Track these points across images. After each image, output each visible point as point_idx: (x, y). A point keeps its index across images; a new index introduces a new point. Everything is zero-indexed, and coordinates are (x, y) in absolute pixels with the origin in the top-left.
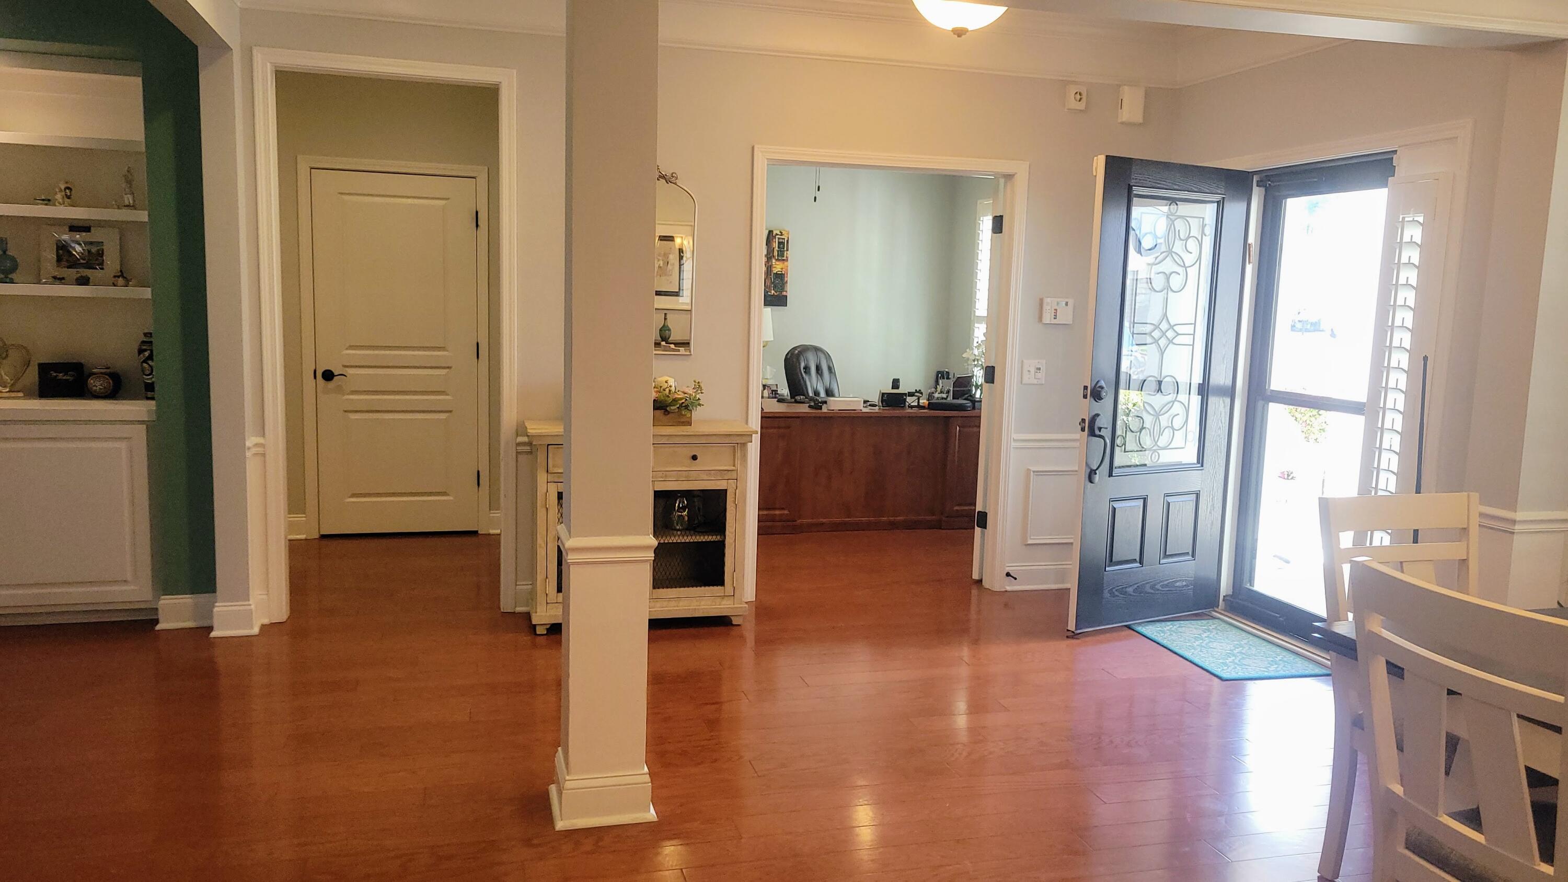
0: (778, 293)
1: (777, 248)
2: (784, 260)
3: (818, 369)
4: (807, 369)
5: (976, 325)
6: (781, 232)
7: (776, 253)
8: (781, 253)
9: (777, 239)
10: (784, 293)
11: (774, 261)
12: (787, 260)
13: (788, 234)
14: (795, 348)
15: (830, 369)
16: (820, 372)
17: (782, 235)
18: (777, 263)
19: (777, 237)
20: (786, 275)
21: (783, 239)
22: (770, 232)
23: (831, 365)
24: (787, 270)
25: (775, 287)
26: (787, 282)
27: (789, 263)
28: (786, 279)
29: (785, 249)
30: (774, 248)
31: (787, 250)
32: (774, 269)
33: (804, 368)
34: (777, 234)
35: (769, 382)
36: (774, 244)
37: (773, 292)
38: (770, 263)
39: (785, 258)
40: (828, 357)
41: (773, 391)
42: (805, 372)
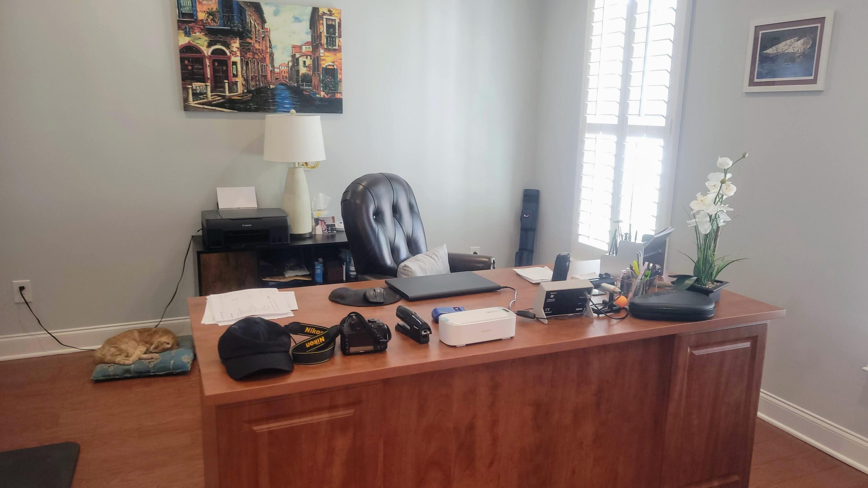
0: (329, 95)
1: (325, 34)
2: (335, 50)
3: (396, 210)
4: (379, 214)
5: (587, 135)
6: (329, 11)
7: (324, 41)
8: (332, 39)
9: (325, 20)
10: (338, 96)
11: (322, 51)
12: (339, 50)
13: (340, 13)
14: (357, 183)
15: (411, 207)
16: (398, 216)
17: (331, 14)
18: (327, 54)
19: (325, 17)
20: (339, 71)
21: (332, 20)
22: (315, 10)
23: (413, 202)
24: (341, 64)
25: (326, 87)
26: (340, 81)
27: (344, 55)
28: (339, 76)
29: (337, 34)
30: (321, 33)
31: (340, 36)
32: (322, 63)
33: (374, 214)
34: (324, 14)
35: (323, 215)
36: (321, 27)
37: (323, 94)
38: (317, 55)
39: (337, 47)
40: (407, 189)
41: (328, 226)
42: (375, 220)
